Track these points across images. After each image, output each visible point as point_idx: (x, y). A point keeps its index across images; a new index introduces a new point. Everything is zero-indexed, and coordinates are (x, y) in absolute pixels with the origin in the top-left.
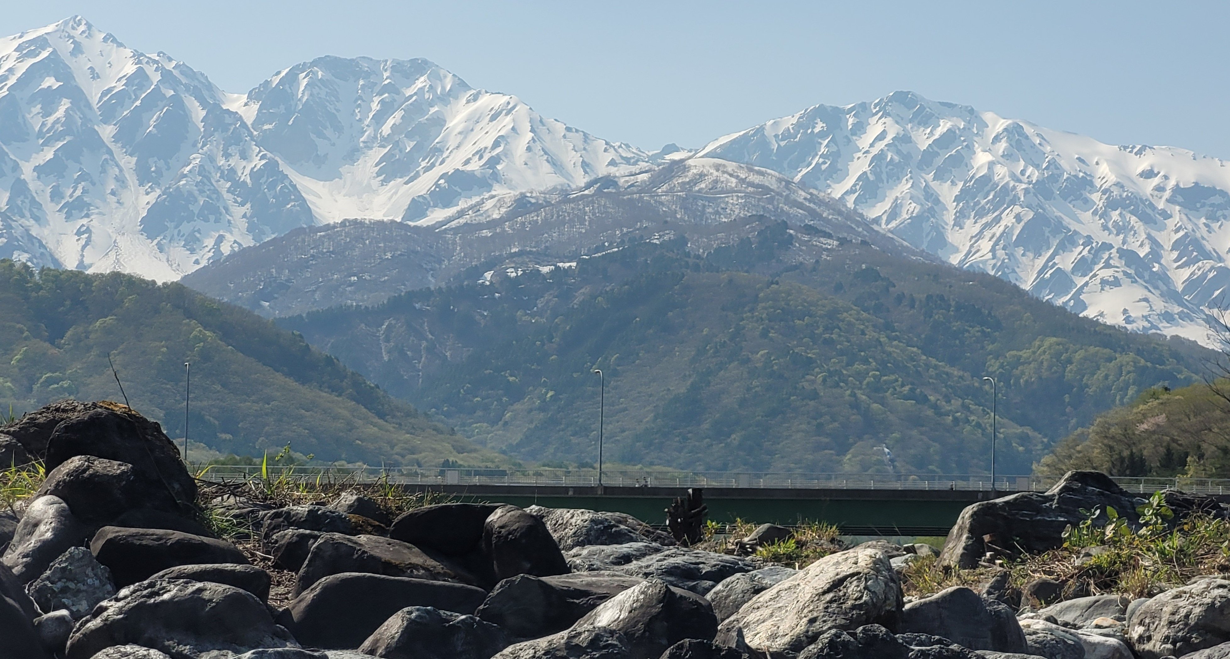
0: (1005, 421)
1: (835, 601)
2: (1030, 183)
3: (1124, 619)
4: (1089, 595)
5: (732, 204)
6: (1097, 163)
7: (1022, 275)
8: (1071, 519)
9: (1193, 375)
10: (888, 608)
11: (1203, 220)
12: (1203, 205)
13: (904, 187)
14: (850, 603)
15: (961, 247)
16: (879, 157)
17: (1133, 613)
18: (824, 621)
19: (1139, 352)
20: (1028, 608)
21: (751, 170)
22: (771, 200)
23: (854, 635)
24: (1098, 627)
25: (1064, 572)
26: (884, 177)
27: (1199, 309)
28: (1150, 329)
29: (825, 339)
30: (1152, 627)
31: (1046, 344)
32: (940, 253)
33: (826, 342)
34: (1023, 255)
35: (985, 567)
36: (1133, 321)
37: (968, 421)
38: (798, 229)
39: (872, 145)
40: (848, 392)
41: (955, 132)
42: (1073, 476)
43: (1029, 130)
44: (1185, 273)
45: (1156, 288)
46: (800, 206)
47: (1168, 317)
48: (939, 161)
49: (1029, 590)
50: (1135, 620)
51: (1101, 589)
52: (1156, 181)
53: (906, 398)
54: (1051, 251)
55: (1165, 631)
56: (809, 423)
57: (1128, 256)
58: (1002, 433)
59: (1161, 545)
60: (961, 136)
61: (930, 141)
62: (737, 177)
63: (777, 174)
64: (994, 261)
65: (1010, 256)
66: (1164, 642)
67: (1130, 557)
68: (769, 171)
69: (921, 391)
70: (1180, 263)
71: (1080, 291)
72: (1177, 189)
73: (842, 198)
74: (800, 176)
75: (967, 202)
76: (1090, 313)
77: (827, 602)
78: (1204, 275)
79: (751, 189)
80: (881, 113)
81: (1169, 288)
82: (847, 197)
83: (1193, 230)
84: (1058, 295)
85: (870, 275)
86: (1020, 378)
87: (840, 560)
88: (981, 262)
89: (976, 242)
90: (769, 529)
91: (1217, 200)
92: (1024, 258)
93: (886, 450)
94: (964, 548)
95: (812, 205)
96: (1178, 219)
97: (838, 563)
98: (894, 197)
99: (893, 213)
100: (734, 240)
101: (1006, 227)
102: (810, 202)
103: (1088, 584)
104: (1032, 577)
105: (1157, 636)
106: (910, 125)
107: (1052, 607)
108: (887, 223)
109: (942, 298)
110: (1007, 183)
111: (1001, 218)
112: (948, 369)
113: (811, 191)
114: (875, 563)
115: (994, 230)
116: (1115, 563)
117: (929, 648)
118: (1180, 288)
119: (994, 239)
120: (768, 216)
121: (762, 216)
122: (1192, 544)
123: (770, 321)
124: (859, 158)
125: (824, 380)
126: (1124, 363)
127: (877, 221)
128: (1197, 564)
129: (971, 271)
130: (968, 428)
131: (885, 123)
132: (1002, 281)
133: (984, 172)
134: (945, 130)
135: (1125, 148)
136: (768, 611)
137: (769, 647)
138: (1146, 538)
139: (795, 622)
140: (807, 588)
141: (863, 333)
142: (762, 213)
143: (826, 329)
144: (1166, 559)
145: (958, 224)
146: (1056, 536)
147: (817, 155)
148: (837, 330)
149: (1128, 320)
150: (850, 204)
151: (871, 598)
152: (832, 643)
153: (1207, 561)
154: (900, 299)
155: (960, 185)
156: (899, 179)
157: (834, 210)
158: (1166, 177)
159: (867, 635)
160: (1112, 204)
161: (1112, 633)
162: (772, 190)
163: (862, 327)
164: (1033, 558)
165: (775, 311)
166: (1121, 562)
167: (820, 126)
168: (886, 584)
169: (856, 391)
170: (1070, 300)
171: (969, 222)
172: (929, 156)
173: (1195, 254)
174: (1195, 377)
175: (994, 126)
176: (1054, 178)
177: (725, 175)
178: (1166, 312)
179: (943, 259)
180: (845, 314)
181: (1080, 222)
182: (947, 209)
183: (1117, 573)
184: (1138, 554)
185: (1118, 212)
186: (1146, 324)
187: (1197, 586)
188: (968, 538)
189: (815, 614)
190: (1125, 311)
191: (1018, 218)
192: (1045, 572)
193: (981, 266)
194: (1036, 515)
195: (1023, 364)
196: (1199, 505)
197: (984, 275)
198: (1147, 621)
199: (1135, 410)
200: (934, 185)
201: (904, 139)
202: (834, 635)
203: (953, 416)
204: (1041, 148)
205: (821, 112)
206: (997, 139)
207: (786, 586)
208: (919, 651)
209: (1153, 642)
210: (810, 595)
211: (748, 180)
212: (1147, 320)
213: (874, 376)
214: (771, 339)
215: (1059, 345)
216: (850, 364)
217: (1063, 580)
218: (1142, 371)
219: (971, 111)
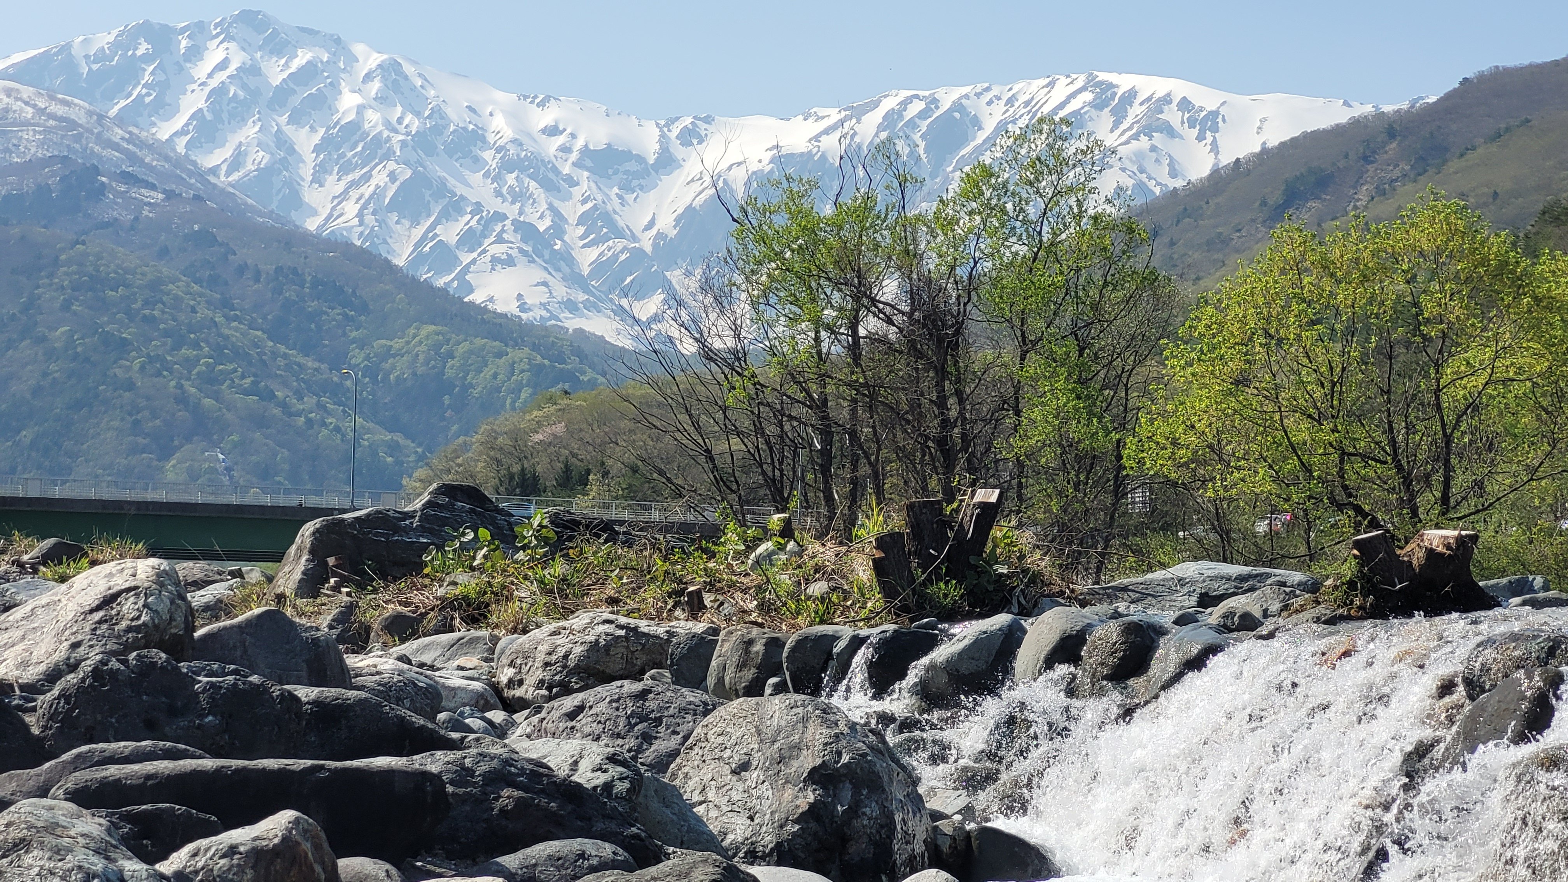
0: (371, 425)
1: (106, 621)
2: (408, 134)
3: (492, 660)
4: (453, 631)
5: (27, 140)
6: (491, 114)
7: (395, 246)
8: (436, 541)
9: (599, 377)
10: (173, 631)
11: (616, 190)
12: (616, 173)
13: (250, 131)
14: (124, 624)
15: (320, 209)
16: (219, 92)
17: (502, 652)
18: (91, 646)
19: (535, 348)
20: (378, 645)
21: (52, 98)
22: (78, 138)
23: (125, 662)
24: (461, 668)
25: (424, 603)
26: (225, 116)
27: (607, 296)
28: (550, 319)
29: (145, 315)
30: (525, 669)
31: (423, 333)
32: (294, 215)
33: (145, 318)
34: (397, 223)
35: (329, 596)
36: (530, 310)
37: (324, 424)
38: (112, 176)
39: (210, 76)
40: (173, 383)
41: (316, 66)
42: (439, 488)
43: (409, 69)
44: (593, 254)
45: (558, 270)
46: (116, 147)
47: (571, 306)
48: (295, 101)
49: (380, 624)
50: (505, 661)
51: (468, 624)
52: (561, 140)
53: (247, 392)
54: (432, 219)
55: (539, 674)
56: (122, 419)
57: (526, 230)
58: (367, 440)
59: (540, 572)
60: (323, 71)
61: (285, 75)
62: (34, 106)
63: (86, 105)
64: (361, 229)
65: (381, 223)
66: (538, 688)
67: (504, 587)
68: (76, 101)
69: (266, 385)
70: (586, 241)
71: (466, 269)
72: (585, 151)
73: (170, 139)
74: (116, 109)
75: (329, 153)
76: (477, 297)
77: (96, 623)
78: (615, 256)
79: (52, 123)
80: (222, 37)
81: (573, 271)
82: (177, 140)
83: (604, 202)
84: (439, 273)
85: (205, 239)
86: (390, 373)
87: (114, 571)
88: (345, 228)
89: (339, 203)
90: (55, 545)
91: (632, 166)
92: (398, 226)
93: (221, 456)
94: (304, 573)
95: (131, 147)
96: (586, 187)
97: (111, 575)
98: (237, 143)
99: (236, 162)
100: (29, 185)
101: (378, 187)
102: (128, 141)
103: (452, 618)
104: (384, 608)
105: (531, 680)
106: (259, 54)
107: (407, 644)
108: (228, 174)
109: (295, 271)
110: (380, 133)
111: (371, 176)
112: (300, 359)
113: (131, 129)
114: (158, 575)
115: (362, 189)
116: (485, 593)
117: (220, 679)
118: (586, 271)
119: (362, 201)
120: (74, 157)
121: (66, 157)
122: (578, 571)
123: (73, 290)
124: (193, 91)
125: (142, 368)
126: (517, 359)
127: (214, 171)
128: (582, 596)
129: (333, 239)
130: (325, 432)
131: (227, 49)
132: (370, 253)
133: (351, 117)
134: (304, 62)
135: (526, 97)
136: (19, 633)
137: (17, 678)
138: (523, 565)
139: (53, 647)
140: (70, 604)
141: (194, 310)
142: (66, 154)
143: (146, 303)
144: (545, 588)
145: (318, 180)
146: (418, 560)
147: (139, 83)
148: (160, 305)
149: (523, 308)
150: (181, 149)
151: (152, 619)
152: (96, 672)
153: (594, 592)
154: (242, 269)
155: (322, 131)
156: (244, 121)
157: (160, 154)
158: (573, 136)
159: (142, 662)
160: (508, 165)
161: (476, 676)
162: (80, 126)
163: (192, 303)
164: (388, 586)
165: (80, 278)
166: (492, 592)
167: (143, 48)
168: (172, 602)
169: (183, 382)
170: (453, 280)
171: (331, 179)
172: (282, 93)
173: (605, 230)
174: (601, 379)
175: (366, 61)
176: (438, 130)
177: (19, 103)
178: (569, 300)
179: (297, 223)
180: (171, 286)
181: (469, 186)
182: (303, 161)
183: (488, 605)
184: (512, 583)
185: (514, 175)
186: (544, 313)
187: (579, 620)
188: (307, 560)
189: (80, 638)
190: (520, 297)
191: (392, 176)
192: (400, 603)
193: (345, 233)
194: (393, 535)
195: (394, 356)
196: (587, 526)
197: (349, 245)
198: (519, 662)
199: (528, 417)
200: (289, 130)
201: (250, 71)
202: (100, 661)
203: (306, 417)
204: (423, 92)
205: (146, 30)
206: (368, 77)
207: (43, 602)
208: (208, 683)
209: (524, 687)
210: (73, 613)
211: (48, 111)
212: (546, 309)
213: (207, 365)
214: (75, 313)
215: (438, 334)
216: (177, 347)
217: (421, 614)
218: (538, 369)
219: (338, 41)
